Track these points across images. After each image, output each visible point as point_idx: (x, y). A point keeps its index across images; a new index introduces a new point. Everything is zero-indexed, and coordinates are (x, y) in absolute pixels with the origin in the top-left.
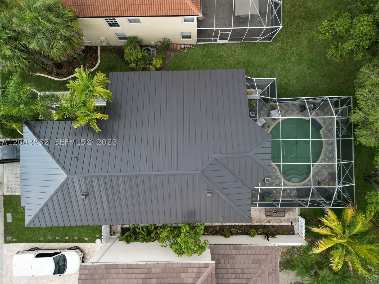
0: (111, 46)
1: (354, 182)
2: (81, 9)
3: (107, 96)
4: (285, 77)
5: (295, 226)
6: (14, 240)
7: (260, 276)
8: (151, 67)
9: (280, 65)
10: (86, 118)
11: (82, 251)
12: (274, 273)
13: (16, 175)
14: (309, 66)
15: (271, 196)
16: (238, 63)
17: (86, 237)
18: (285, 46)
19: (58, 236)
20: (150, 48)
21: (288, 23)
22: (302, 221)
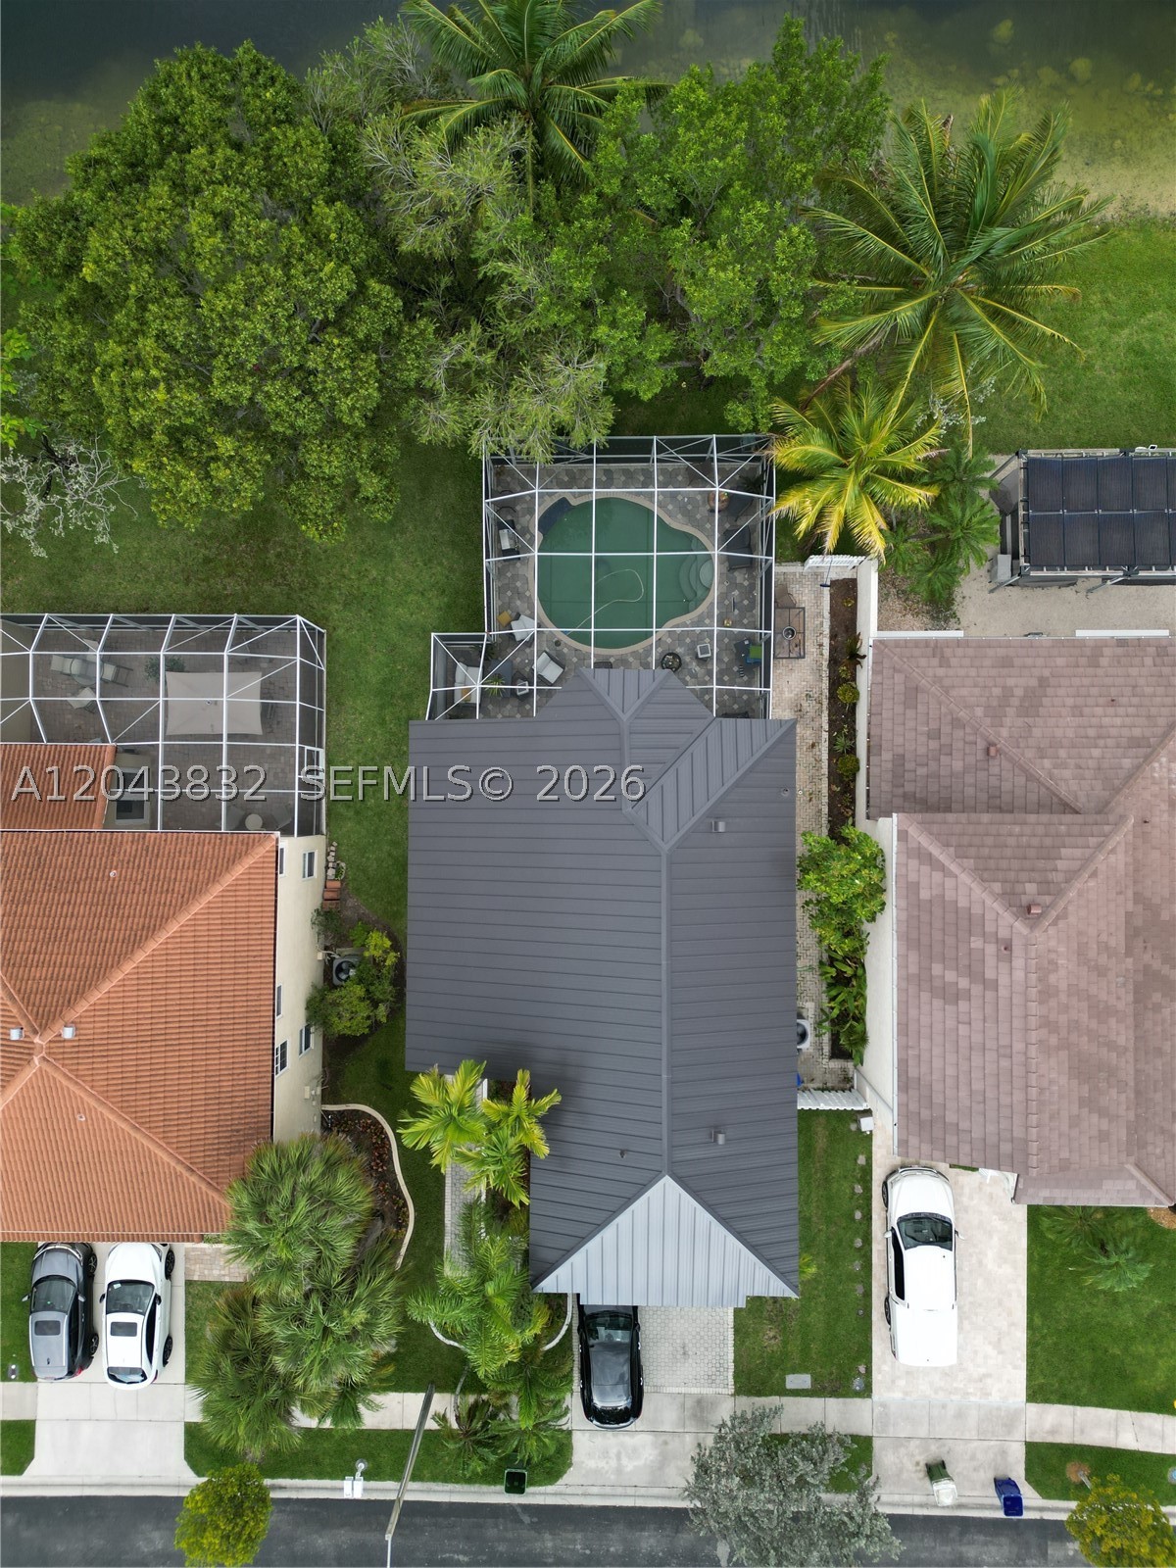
0: (324, 1071)
1: (709, 436)
2: (252, 1134)
3: (472, 1070)
4: (423, 594)
5: (834, 576)
6: (862, 1369)
7: (947, 691)
8: (388, 963)
9: (390, 609)
10: (526, 1125)
11: (894, 1172)
12: (942, 653)
13: (678, 1357)
14: (395, 529)
15: (746, 643)
16: (383, 723)
17: (856, 1160)
18: (340, 594)
19: (852, 1241)
20: (336, 964)
21: (277, 585)
22: (814, 561)
